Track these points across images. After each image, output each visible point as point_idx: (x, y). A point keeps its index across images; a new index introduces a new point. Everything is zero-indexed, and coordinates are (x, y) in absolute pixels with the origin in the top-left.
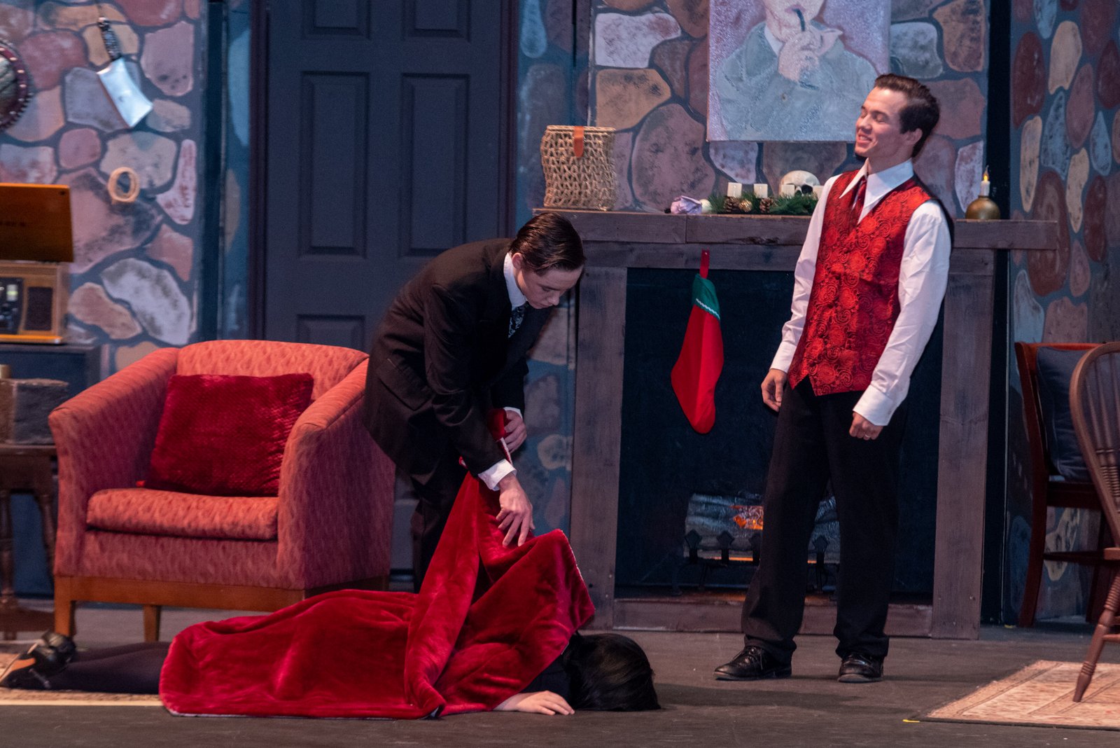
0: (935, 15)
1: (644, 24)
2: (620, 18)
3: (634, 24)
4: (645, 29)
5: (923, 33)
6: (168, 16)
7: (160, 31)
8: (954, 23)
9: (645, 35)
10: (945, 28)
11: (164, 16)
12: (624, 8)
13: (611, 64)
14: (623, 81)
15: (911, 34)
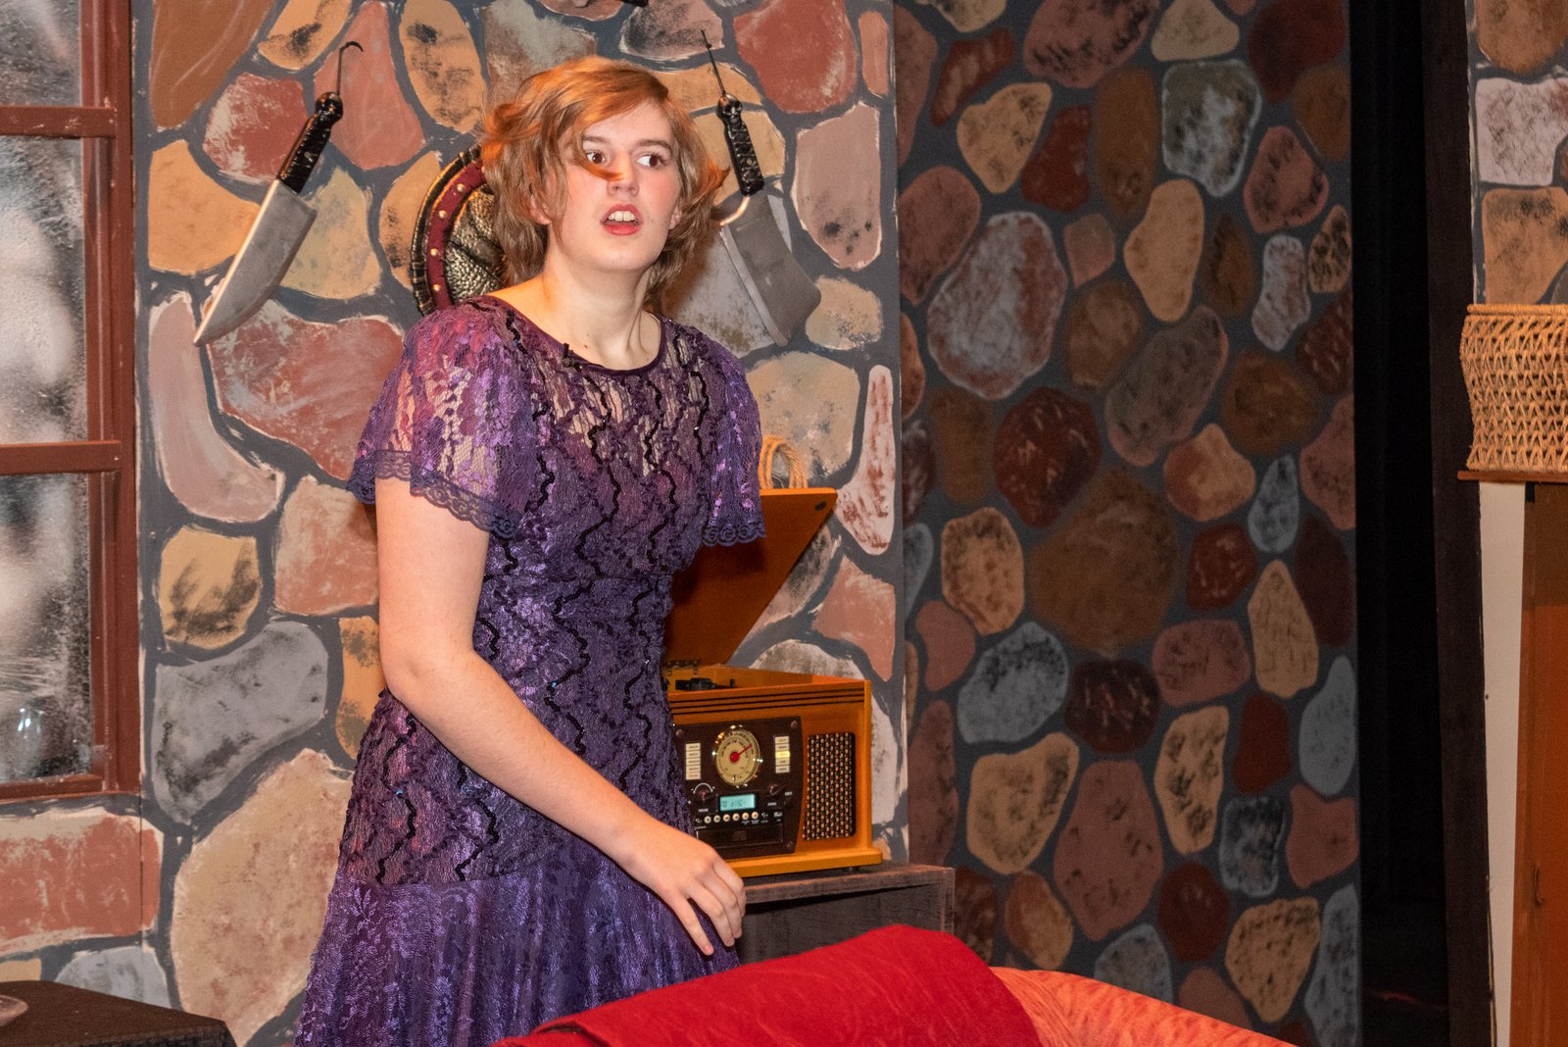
6: (835, 90)
7: (821, 124)
9: (1545, 122)
11: (827, 92)
12: (1516, 68)
13: (1502, 179)
14: (1519, 212)
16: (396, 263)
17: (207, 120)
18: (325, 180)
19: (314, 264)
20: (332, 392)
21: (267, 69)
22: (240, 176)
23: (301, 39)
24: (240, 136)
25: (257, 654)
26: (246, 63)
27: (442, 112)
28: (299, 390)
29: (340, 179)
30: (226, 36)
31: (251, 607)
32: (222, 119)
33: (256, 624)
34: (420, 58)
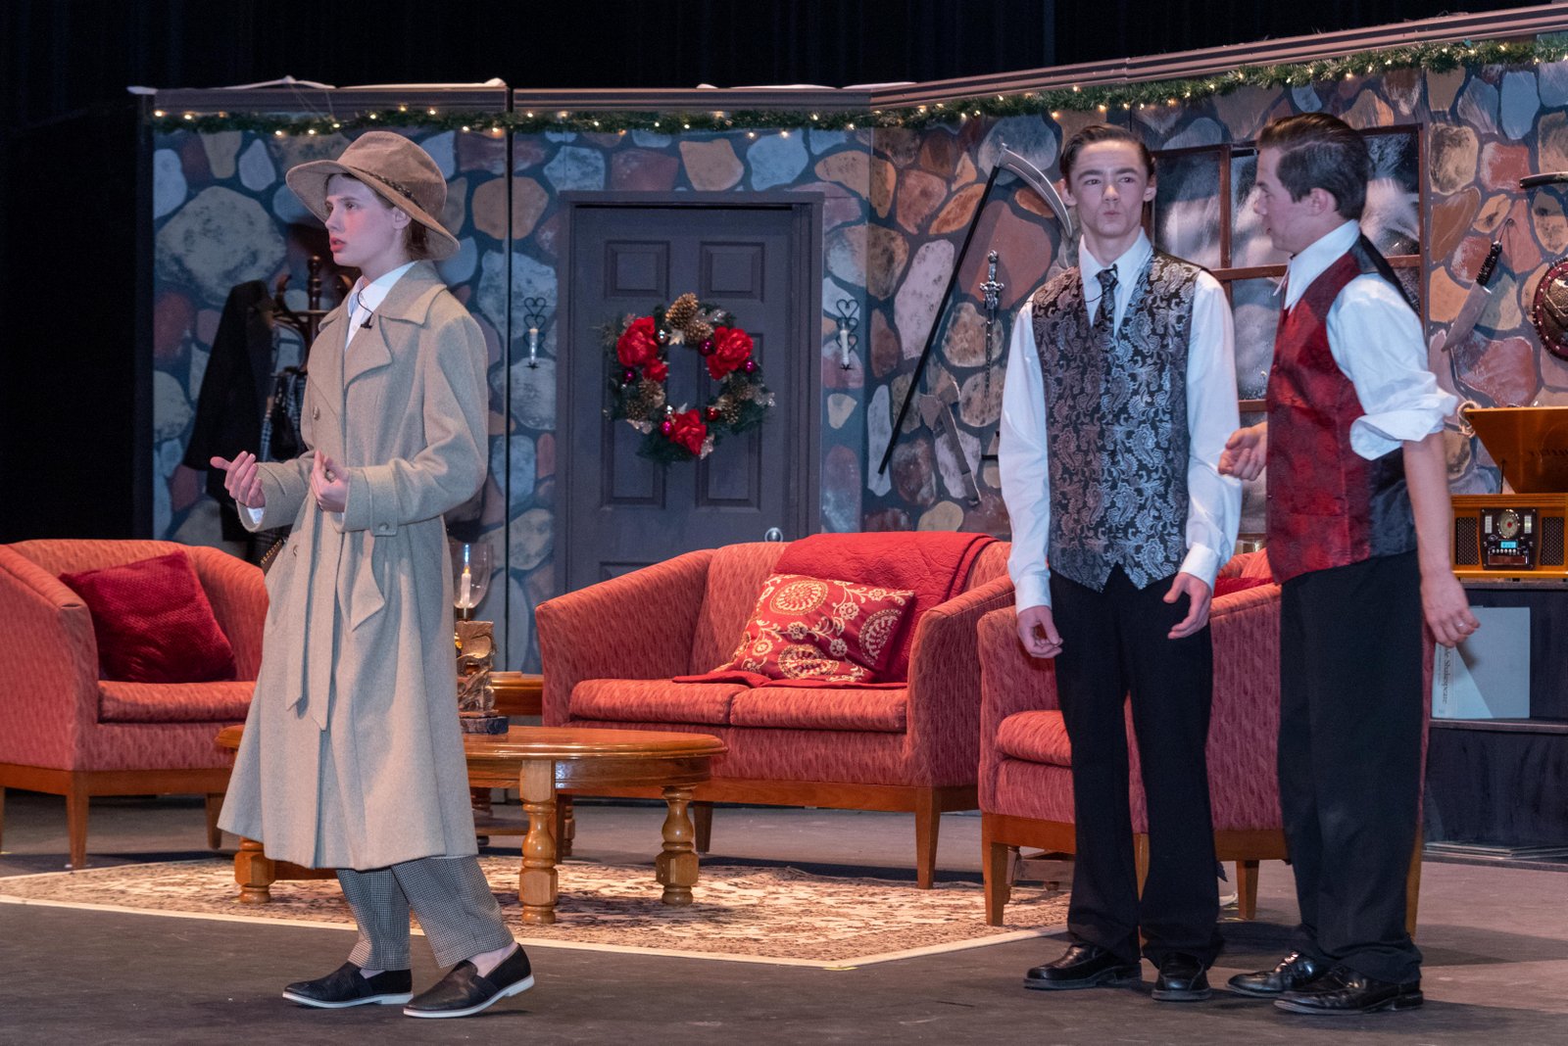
16: (1528, 313)
17: (1452, 257)
18: (1499, 278)
19: (1495, 316)
20: (1501, 371)
21: (1477, 233)
22: (1465, 280)
23: (1490, 219)
24: (1465, 263)
25: (1469, 481)
26: (1466, 232)
27: (1549, 245)
28: (1488, 370)
29: (1506, 277)
30: (1460, 221)
31: (1467, 463)
32: (1458, 256)
33: (1469, 470)
34: (1541, 222)
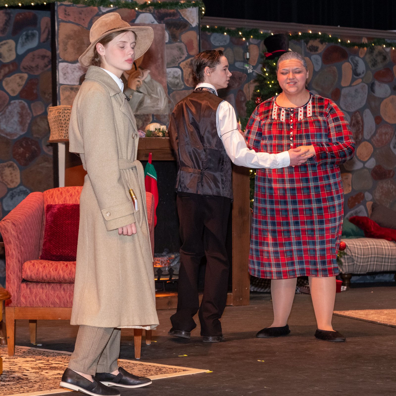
0: (180, 65)
1: (77, 67)
2: (68, 65)
3: (73, 67)
4: (77, 69)
5: (176, 72)
8: (187, 68)
9: (77, 72)
10: (184, 70)
12: (69, 61)
13: (65, 83)
14: (70, 90)
15: (172, 73)
